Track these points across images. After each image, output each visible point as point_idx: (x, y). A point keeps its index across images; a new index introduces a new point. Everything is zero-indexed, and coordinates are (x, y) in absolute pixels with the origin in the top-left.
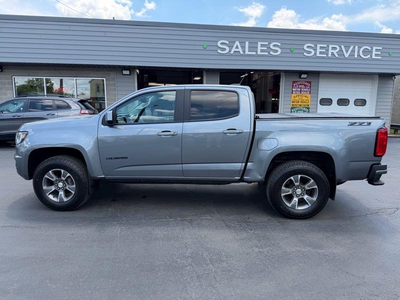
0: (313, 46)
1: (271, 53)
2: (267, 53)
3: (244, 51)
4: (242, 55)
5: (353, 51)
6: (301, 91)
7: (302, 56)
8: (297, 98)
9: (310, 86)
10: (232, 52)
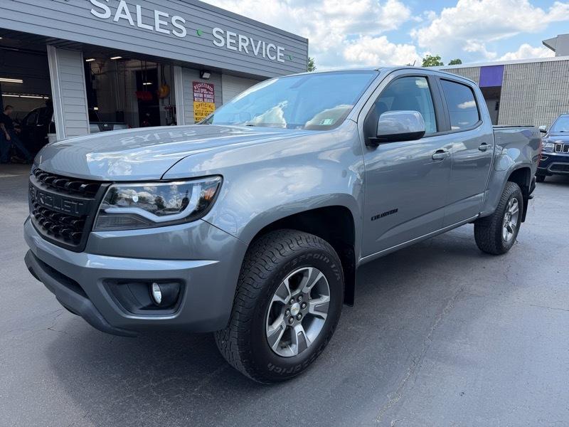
0: (223, 32)
1: (174, 32)
2: (168, 32)
3: (135, 22)
4: (132, 28)
5: (261, 48)
6: (203, 98)
7: (211, 45)
8: (200, 109)
9: (213, 92)
10: (116, 19)
